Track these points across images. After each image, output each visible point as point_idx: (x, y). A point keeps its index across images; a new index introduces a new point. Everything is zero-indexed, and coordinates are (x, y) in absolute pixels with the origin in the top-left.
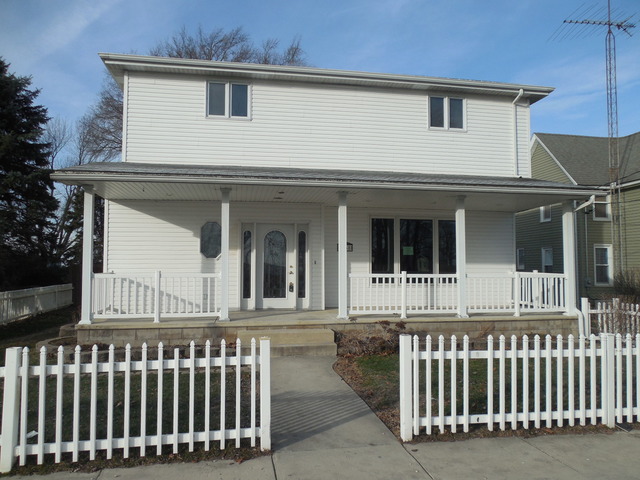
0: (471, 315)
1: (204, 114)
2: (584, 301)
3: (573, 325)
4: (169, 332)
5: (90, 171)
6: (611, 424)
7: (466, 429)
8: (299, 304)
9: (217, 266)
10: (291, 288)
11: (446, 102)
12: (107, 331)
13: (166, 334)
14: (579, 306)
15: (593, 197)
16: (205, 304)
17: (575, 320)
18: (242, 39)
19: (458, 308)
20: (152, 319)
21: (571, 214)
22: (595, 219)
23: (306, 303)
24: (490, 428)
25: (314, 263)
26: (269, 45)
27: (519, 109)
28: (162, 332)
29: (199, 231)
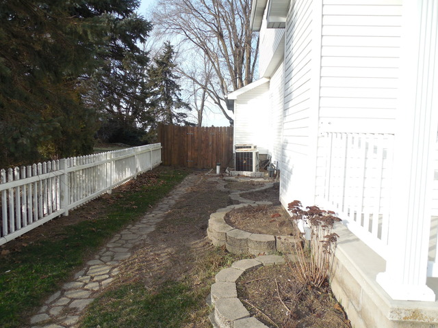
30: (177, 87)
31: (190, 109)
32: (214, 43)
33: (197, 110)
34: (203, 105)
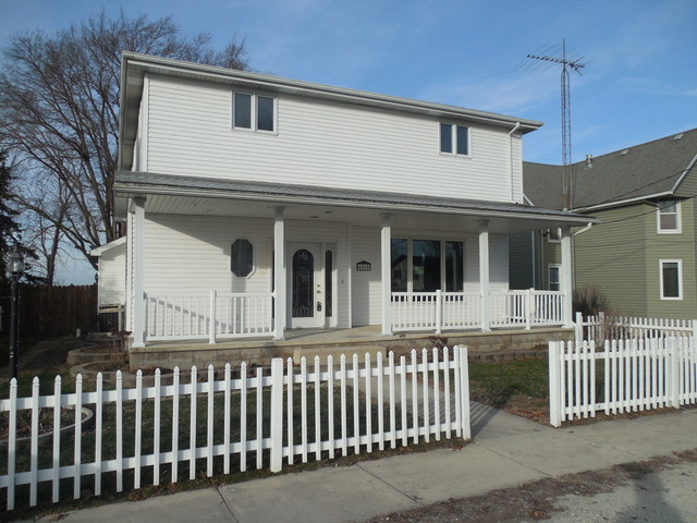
0: (493, 329)
1: (230, 126)
2: (579, 315)
3: (571, 337)
4: (227, 353)
5: (153, 184)
6: (677, 407)
7: (593, 415)
8: (327, 322)
9: (247, 285)
10: (319, 307)
11: (454, 128)
12: (163, 354)
13: (224, 355)
14: (574, 320)
15: (590, 225)
16: (238, 325)
17: (572, 332)
18: (172, 30)
19: (483, 323)
20: (207, 341)
21: (568, 238)
22: (550, 241)
23: (334, 321)
24: (607, 413)
25: (342, 282)
26: (201, 40)
27: (514, 140)
28: (220, 353)
29: (230, 248)
30: (16, 226)
31: (37, 257)
32: (75, 166)
33: (45, 255)
34: (55, 248)
